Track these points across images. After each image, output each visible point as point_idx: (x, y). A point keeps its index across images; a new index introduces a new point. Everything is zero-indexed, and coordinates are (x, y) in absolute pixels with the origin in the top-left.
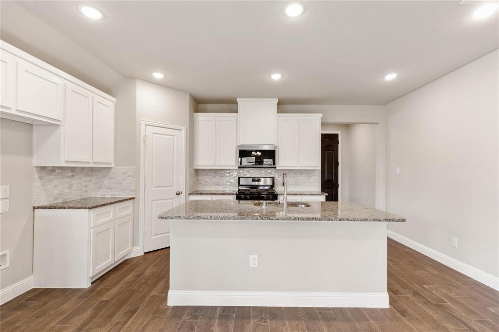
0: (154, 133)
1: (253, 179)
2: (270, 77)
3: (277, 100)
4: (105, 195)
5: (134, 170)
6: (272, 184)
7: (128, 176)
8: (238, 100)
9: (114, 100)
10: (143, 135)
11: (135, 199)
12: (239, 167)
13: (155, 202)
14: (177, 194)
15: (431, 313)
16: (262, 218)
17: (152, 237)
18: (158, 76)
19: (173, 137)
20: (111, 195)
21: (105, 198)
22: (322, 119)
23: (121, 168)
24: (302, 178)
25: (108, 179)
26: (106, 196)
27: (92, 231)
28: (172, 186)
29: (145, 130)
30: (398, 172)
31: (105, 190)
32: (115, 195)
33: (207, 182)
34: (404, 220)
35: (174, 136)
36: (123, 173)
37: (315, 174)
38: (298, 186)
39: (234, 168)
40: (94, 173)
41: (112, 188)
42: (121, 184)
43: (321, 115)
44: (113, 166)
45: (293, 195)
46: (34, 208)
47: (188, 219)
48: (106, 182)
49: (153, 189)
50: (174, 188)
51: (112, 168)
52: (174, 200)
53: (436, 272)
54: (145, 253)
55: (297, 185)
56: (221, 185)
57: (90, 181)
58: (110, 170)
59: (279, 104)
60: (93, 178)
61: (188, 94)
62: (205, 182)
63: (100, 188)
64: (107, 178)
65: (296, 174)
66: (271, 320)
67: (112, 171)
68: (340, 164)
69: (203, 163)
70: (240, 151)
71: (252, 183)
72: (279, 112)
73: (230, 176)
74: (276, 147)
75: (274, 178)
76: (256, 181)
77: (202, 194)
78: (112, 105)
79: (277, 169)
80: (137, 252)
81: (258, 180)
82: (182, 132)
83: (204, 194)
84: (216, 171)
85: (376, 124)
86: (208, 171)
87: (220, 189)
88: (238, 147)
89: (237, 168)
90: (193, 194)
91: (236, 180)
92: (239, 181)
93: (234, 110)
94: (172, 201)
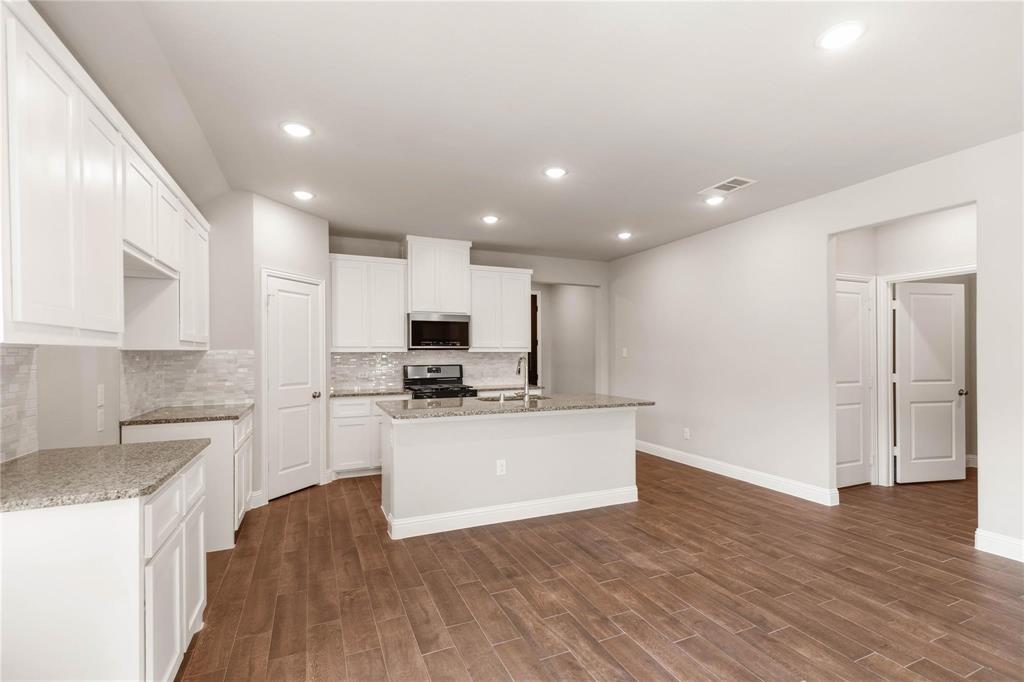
0: (280, 290)
1: (429, 369)
2: (482, 220)
3: (470, 244)
4: (191, 402)
5: (253, 357)
6: (459, 376)
7: (239, 367)
8: (409, 238)
9: (208, 226)
10: (264, 294)
11: (255, 407)
12: (409, 349)
13: (281, 411)
14: (314, 397)
15: (673, 498)
17: (280, 473)
19: (306, 297)
20: (206, 402)
21: (191, 408)
22: (532, 277)
23: (225, 351)
25: (198, 372)
26: (194, 405)
28: (307, 383)
29: (269, 285)
30: (624, 355)
31: (192, 393)
32: (213, 402)
33: (346, 375)
34: (653, 404)
35: (307, 295)
36: (229, 362)
39: (401, 350)
40: (166, 363)
41: (205, 389)
42: (225, 380)
43: (531, 271)
44: (207, 348)
46: (122, 424)
48: (193, 377)
49: (280, 388)
50: (309, 386)
51: (205, 351)
52: (310, 406)
53: (671, 469)
54: (269, 501)
55: (495, 376)
56: (371, 381)
58: (202, 356)
59: (471, 249)
61: (327, 223)
62: (342, 375)
63: (181, 390)
64: (195, 371)
67: (205, 358)
68: (539, 343)
69: (346, 342)
70: (413, 322)
71: (429, 375)
72: (473, 261)
73: (386, 365)
74: (469, 317)
75: (461, 366)
76: (434, 372)
77: (354, 395)
78: (206, 237)
79: (470, 351)
80: (259, 499)
81: (438, 369)
82: (321, 289)
83: (358, 395)
84: (362, 355)
85: (597, 287)
86: (346, 356)
87: (371, 387)
88: (408, 315)
89: (406, 350)
90: (339, 396)
91: (402, 372)
92: (405, 373)
93: (402, 254)
94: (306, 408)
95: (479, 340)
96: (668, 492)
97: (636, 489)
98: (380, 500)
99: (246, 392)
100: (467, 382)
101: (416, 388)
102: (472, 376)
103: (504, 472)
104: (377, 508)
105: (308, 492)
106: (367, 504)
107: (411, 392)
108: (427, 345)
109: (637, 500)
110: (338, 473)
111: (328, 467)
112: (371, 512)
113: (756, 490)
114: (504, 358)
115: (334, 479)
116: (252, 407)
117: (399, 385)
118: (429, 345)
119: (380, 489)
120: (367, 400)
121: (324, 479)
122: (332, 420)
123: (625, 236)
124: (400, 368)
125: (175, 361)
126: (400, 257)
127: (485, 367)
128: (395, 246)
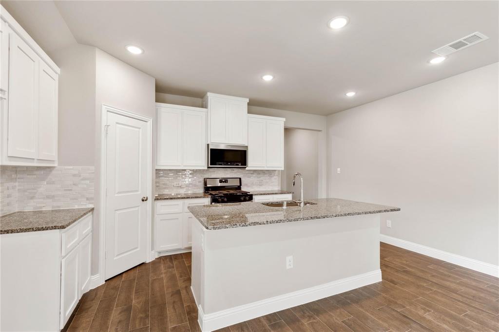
0: (117, 123)
1: (220, 180)
2: (262, 79)
3: (248, 100)
4: (41, 207)
5: (93, 171)
6: (239, 185)
7: (82, 180)
8: (210, 95)
9: (58, 70)
10: (104, 124)
11: (95, 210)
12: (208, 167)
13: (117, 212)
14: (143, 200)
16: (312, 218)
17: (115, 258)
18: (134, 50)
19: (138, 130)
20: (53, 207)
22: (285, 123)
23: (71, 167)
24: (265, 178)
25: (47, 184)
26: (44, 209)
27: (63, 261)
28: (137, 191)
29: (107, 118)
31: (42, 200)
32: (59, 207)
33: (166, 185)
34: (399, 210)
35: (140, 128)
36: (74, 175)
37: (276, 174)
38: (261, 185)
39: (202, 168)
40: (18, 176)
41: (53, 197)
42: (71, 190)
43: (284, 119)
44: (56, 165)
45: (266, 194)
47: (244, 226)
48: (43, 188)
49: (116, 195)
50: (139, 193)
51: (54, 167)
52: (140, 207)
54: (106, 281)
56: (183, 188)
57: (14, 188)
58: (51, 171)
59: (249, 104)
60: (17, 184)
61: (154, 80)
62: (164, 184)
63: (32, 198)
64: (45, 183)
65: (260, 174)
66: (318, 315)
67: (54, 172)
69: (167, 162)
70: (211, 149)
71: (219, 184)
72: (249, 112)
73: (193, 177)
74: (247, 147)
75: (240, 179)
76: (224, 182)
77: (171, 199)
78: (56, 77)
79: (246, 169)
80: (97, 281)
81: (225, 180)
82: (150, 124)
83: (174, 198)
84: (177, 171)
85: (320, 131)
86: (167, 171)
87: (182, 192)
88: (208, 145)
89: (206, 168)
90: (161, 199)
91: (203, 182)
92: (205, 183)
93: (204, 105)
94: (137, 209)
95: (252, 162)
96: (397, 271)
97: (381, 272)
98: (189, 280)
99: (87, 199)
100: (244, 189)
101: (213, 193)
102: (246, 185)
103: (292, 266)
104: (188, 288)
105: (137, 271)
106: (181, 284)
107: (210, 196)
108: (220, 165)
109: (381, 280)
110: (160, 253)
111: (152, 249)
112: (183, 293)
113: (456, 269)
114: (266, 174)
115: (157, 257)
116: (92, 209)
117: (201, 191)
118: (221, 165)
119: (190, 267)
120: (180, 202)
121: (149, 257)
122: (156, 216)
123: (351, 94)
124: (202, 180)
125: (28, 175)
126: (202, 107)
127: (254, 179)
128: (199, 100)
